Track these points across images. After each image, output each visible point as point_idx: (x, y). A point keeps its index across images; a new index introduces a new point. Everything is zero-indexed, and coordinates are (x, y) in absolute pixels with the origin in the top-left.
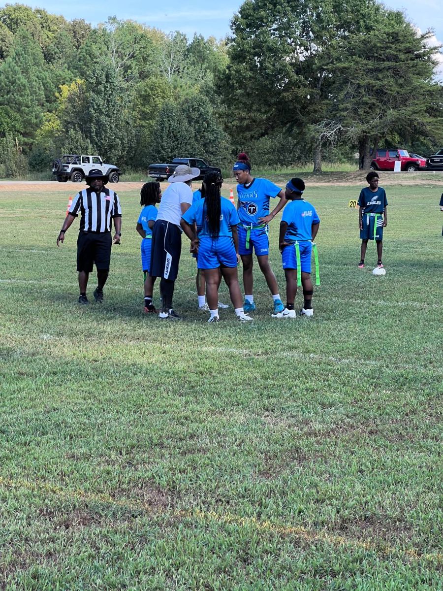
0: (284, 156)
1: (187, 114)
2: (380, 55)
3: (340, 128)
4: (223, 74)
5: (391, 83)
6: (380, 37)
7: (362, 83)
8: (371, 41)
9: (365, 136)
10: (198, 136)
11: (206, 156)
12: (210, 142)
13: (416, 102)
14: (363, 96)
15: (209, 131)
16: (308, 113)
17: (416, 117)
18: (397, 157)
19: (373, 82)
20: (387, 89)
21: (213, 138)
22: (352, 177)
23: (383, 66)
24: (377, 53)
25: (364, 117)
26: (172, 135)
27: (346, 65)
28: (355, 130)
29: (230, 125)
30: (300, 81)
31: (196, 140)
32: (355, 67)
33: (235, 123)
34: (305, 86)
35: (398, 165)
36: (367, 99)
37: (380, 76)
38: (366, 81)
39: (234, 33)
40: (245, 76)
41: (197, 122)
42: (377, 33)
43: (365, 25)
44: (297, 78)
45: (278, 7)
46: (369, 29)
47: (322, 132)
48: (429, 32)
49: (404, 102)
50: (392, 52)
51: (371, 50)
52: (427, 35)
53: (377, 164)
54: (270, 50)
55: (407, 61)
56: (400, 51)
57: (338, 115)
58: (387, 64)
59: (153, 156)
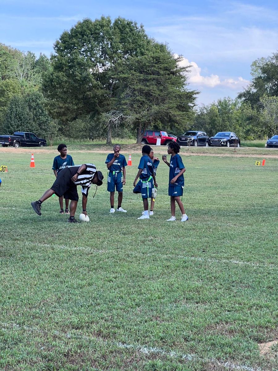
0: (92, 133)
1: (28, 103)
2: (148, 71)
3: (122, 116)
4: (48, 78)
5: (155, 89)
6: (148, 59)
7: (136, 88)
8: (143, 62)
9: (138, 121)
10: (36, 118)
11: (40, 131)
12: (43, 122)
13: (171, 101)
14: (137, 96)
15: (43, 115)
16: (103, 106)
17: (170, 111)
18: (159, 136)
19: (143, 87)
20: (152, 93)
21: (45, 120)
22: (129, 147)
23: (150, 78)
24: (146, 69)
25: (137, 109)
26: (18, 117)
27: (126, 76)
28: (131, 118)
29: (52, 111)
30: (98, 85)
31: (34, 121)
32: (132, 77)
33: (55, 110)
34: (102, 88)
35: (159, 141)
36: (140, 98)
37: (148, 84)
38: (139, 87)
39: (56, 52)
40: (62, 80)
41: (35, 109)
42: (146, 56)
43: (141, 52)
44: (97, 83)
45: (85, 37)
46: (142, 54)
47: (110, 118)
48: (180, 58)
49: (163, 100)
50: (156, 69)
51: (142, 67)
52: (178, 60)
53: (147, 140)
54: (79, 64)
55: (165, 75)
56: (161, 68)
57: (121, 107)
58: (152, 76)
59: (5, 130)
